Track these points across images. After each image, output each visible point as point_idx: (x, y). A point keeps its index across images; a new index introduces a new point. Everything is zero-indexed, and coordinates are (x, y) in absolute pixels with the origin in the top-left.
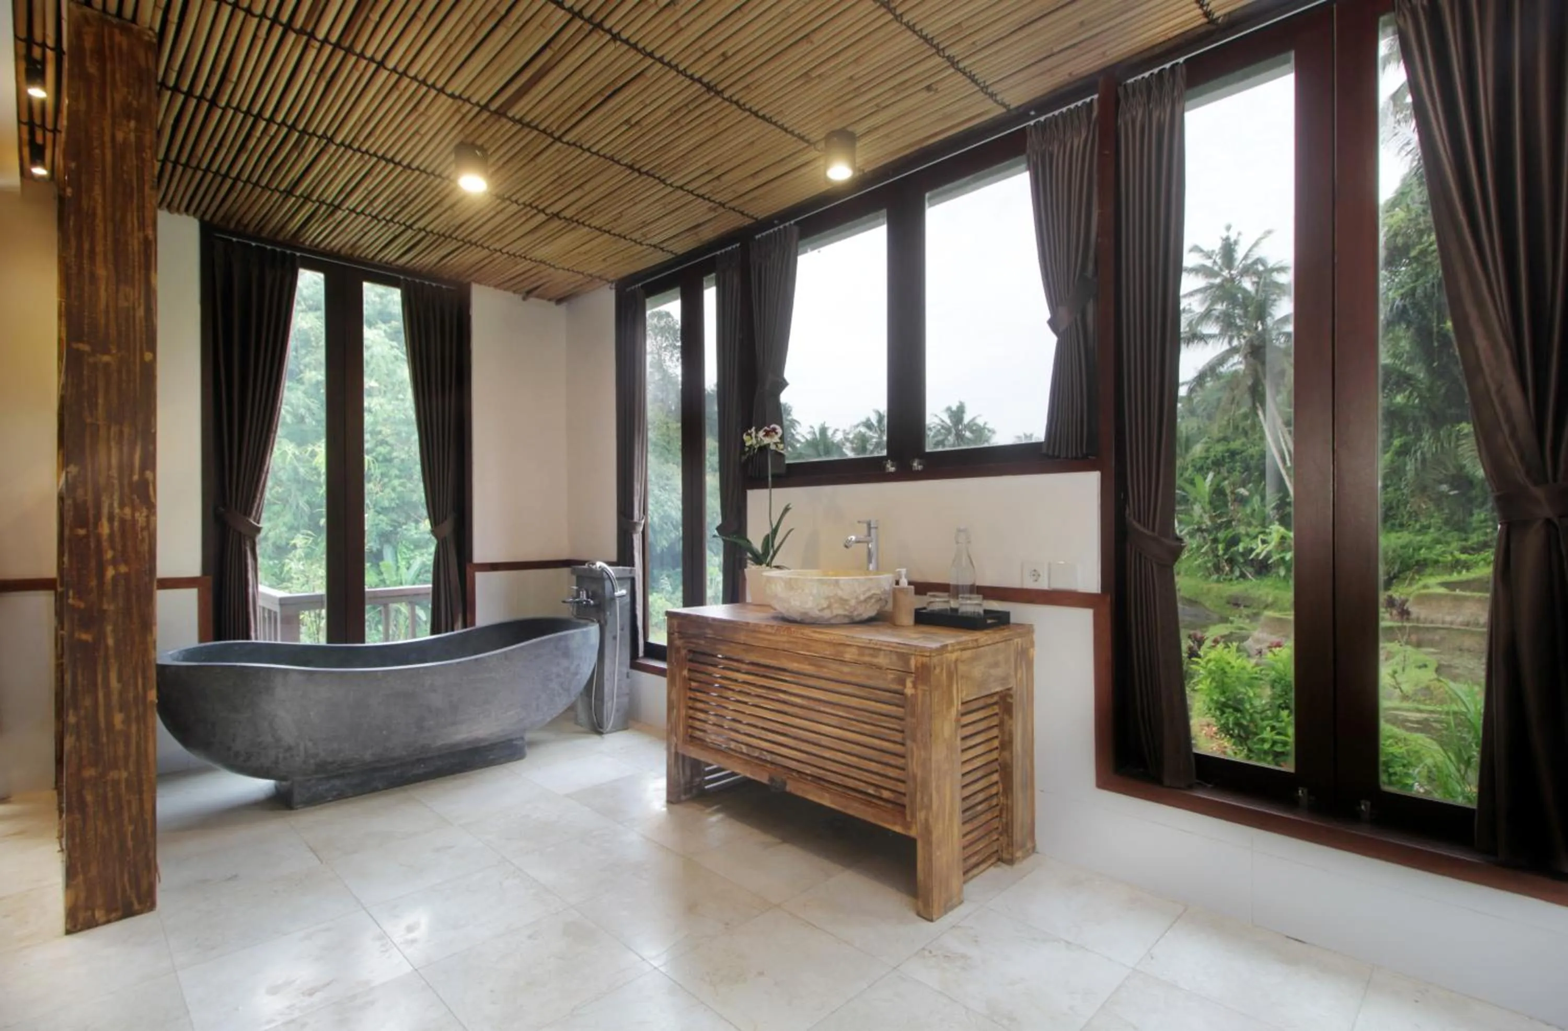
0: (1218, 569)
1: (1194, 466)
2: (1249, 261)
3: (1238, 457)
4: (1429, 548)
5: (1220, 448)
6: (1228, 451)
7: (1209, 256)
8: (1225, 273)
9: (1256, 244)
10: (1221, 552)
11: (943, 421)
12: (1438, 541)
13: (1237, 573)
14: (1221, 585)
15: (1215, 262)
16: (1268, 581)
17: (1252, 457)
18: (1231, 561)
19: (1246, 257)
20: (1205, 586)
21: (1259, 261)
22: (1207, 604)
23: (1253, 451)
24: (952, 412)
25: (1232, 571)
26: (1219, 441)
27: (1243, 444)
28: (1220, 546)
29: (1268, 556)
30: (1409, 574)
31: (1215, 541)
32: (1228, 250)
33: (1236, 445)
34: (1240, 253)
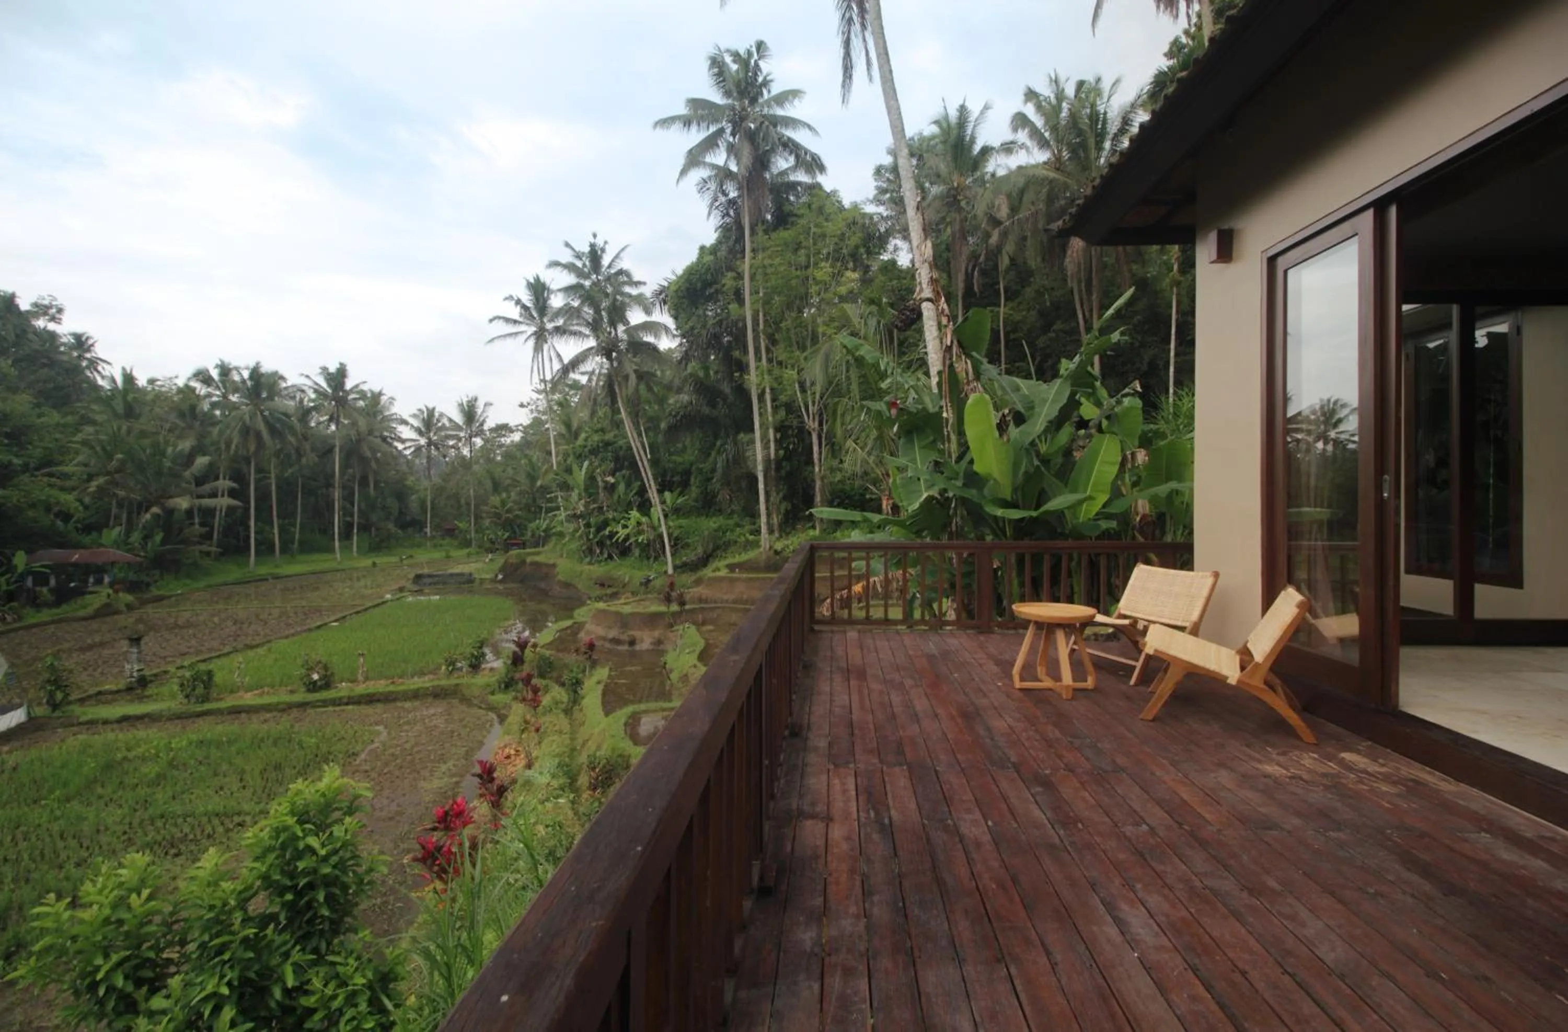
0: (591, 551)
1: (574, 453)
2: (613, 271)
3: (610, 448)
4: (732, 531)
5: (596, 438)
6: (602, 441)
7: (578, 256)
8: (594, 277)
9: (617, 256)
10: (591, 536)
11: (316, 384)
12: (738, 525)
13: (606, 556)
14: (591, 567)
15: (584, 265)
16: (629, 561)
17: (621, 448)
18: (601, 544)
19: (610, 266)
20: (578, 568)
21: (621, 272)
22: (580, 586)
23: (621, 442)
24: (329, 374)
25: (601, 553)
26: (597, 431)
27: (615, 436)
28: (592, 530)
29: (627, 538)
30: (719, 552)
31: (588, 525)
32: (595, 255)
33: (609, 436)
34: (606, 261)
